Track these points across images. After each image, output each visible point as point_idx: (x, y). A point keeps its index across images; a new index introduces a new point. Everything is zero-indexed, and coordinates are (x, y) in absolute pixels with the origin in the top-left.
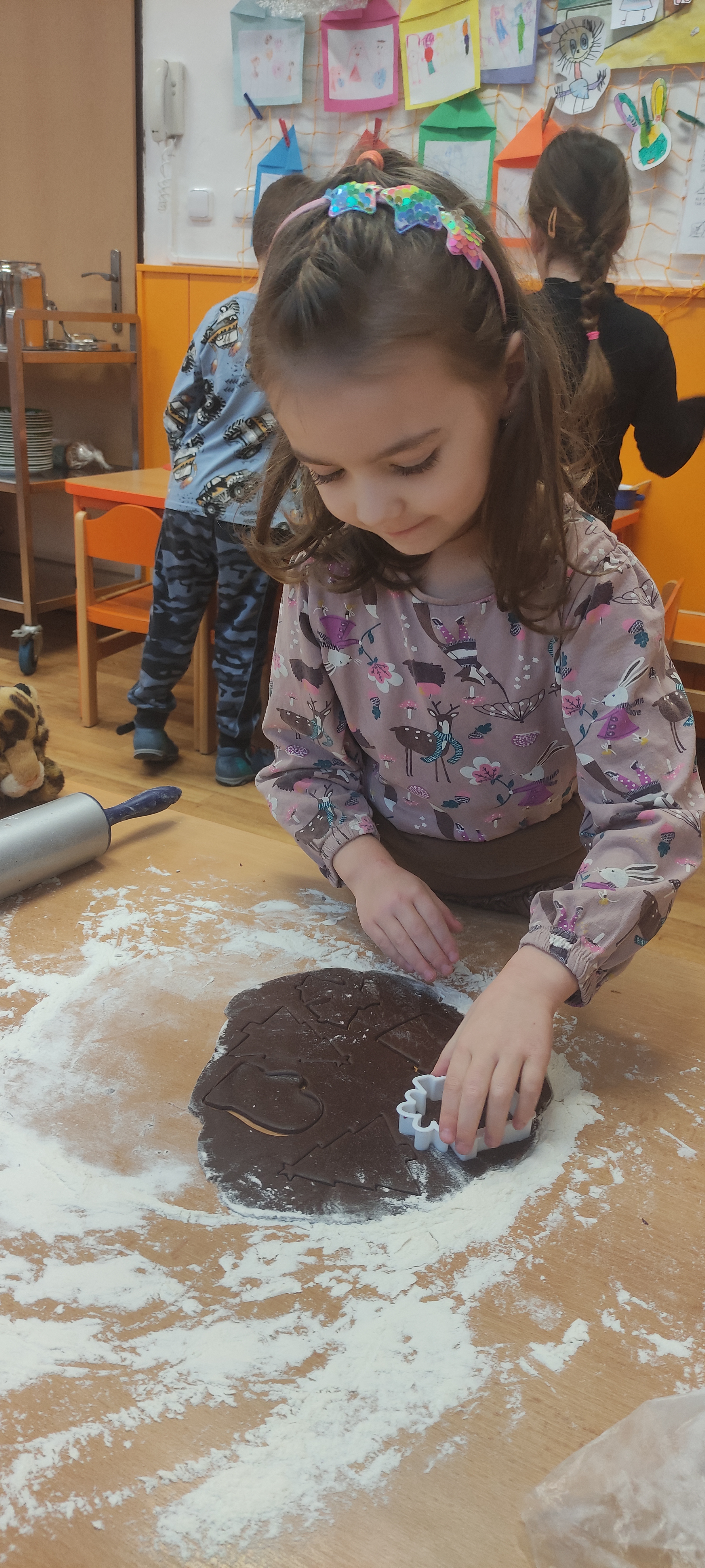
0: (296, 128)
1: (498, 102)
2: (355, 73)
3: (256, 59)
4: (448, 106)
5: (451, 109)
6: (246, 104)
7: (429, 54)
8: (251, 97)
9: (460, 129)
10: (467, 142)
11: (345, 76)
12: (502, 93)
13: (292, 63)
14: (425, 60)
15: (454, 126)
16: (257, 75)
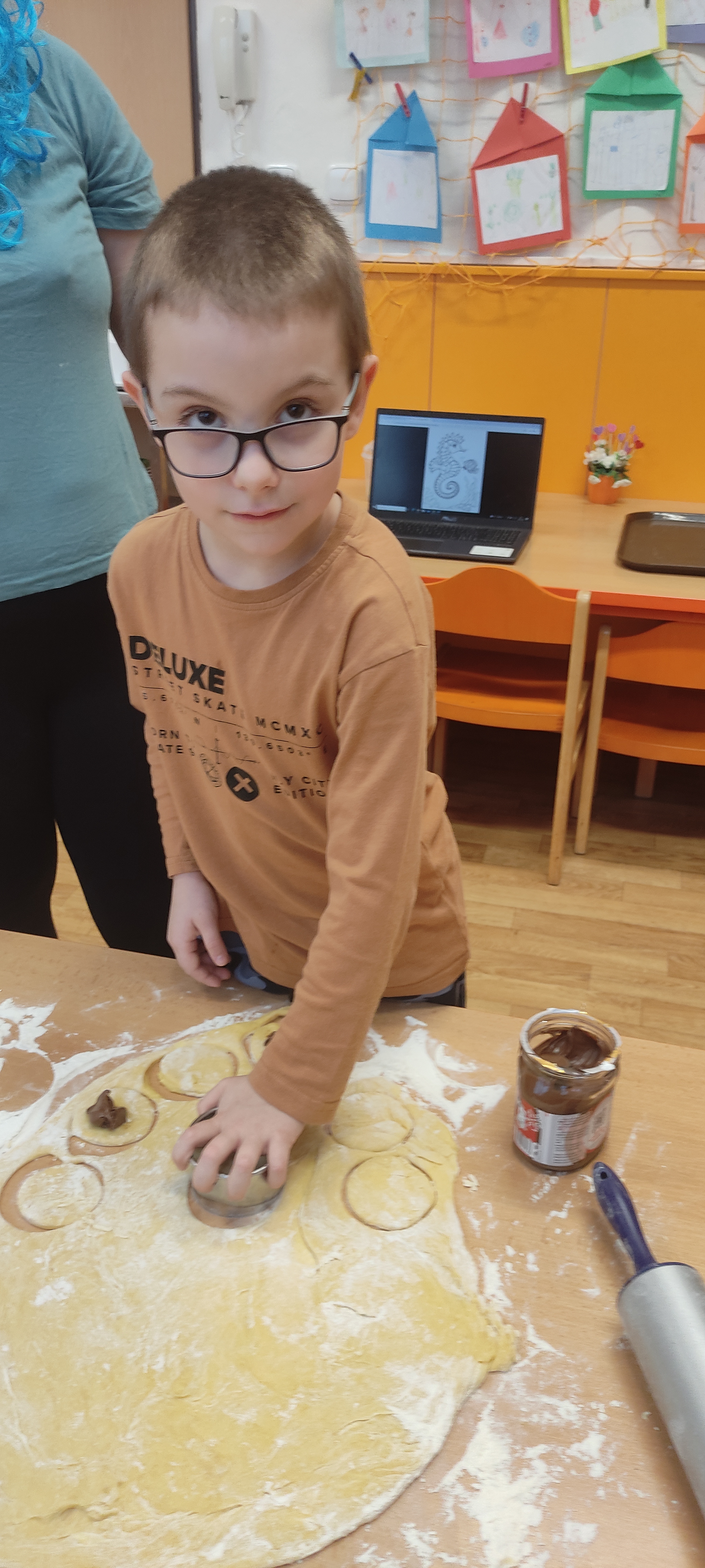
0: (420, 94)
1: (679, 63)
2: (499, 29)
3: (364, 10)
4: (618, 70)
5: (621, 74)
6: (351, 65)
7: (594, 8)
8: (358, 57)
9: (632, 96)
10: (641, 112)
11: (489, 33)
12: (683, 53)
13: (413, 14)
14: (590, 14)
15: (626, 92)
16: (365, 29)
